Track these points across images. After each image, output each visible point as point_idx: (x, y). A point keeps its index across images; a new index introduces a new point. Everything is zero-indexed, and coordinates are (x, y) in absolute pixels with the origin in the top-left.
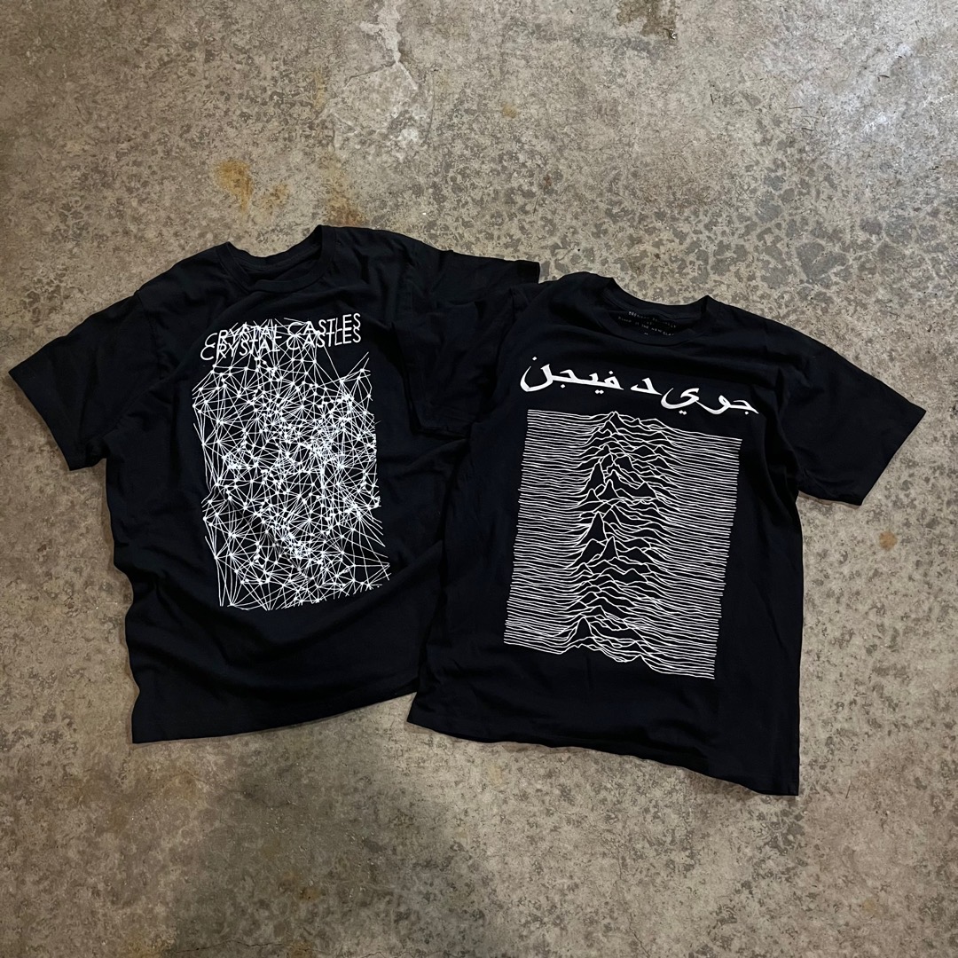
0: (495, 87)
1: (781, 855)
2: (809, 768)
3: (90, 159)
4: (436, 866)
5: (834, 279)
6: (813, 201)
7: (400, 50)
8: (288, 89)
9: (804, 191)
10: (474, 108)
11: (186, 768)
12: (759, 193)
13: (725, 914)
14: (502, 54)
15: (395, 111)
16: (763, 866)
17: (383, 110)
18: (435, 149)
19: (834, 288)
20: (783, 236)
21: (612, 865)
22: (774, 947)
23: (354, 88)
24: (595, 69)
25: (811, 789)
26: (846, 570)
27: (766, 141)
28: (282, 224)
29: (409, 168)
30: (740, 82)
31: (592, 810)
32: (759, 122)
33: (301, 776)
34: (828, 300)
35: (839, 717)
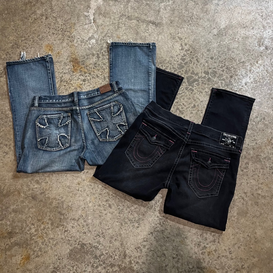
0: (116, 31)
1: (161, 226)
3: (15, 41)
4: (76, 220)
5: (195, 85)
6: (192, 65)
7: (93, 20)
8: (65, 28)
9: (190, 62)
10: (110, 35)
11: (19, 190)
12: (179, 62)
13: (145, 240)
14: (119, 23)
15: (90, 35)
16: (156, 229)
17: (87, 34)
18: (99, 45)
19: (195, 88)
20: (184, 73)
21: (119, 225)
22: (156, 249)
23: (81, 28)
24: (142, 28)
27: (182, 49)
28: (59, 61)
29: (92, 49)
30: (177, 34)
31: (116, 210)
32: (181, 44)
33: (46, 195)
34: (193, 90)
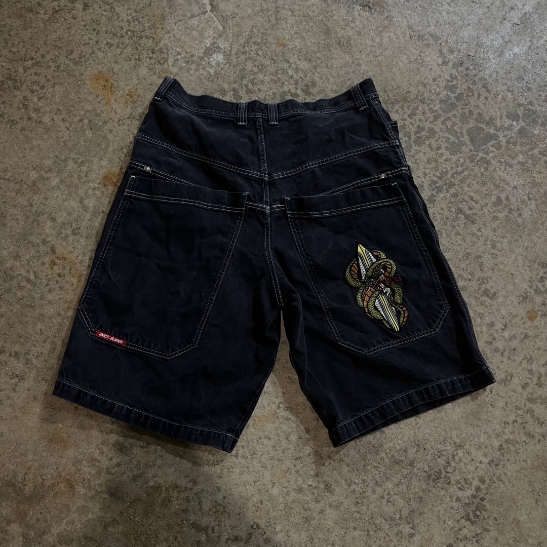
0: (272, 29)
1: (472, 524)
2: (488, 466)
3: (6, 71)
4: (241, 540)
5: (492, 149)
6: (476, 100)
7: (211, 5)
8: (137, 28)
9: (470, 94)
10: (259, 41)
11: (68, 477)
12: (441, 95)
14: (277, 8)
15: (208, 43)
16: (461, 532)
17: (199, 42)
18: (234, 66)
19: (491, 155)
20: (458, 122)
21: (360, 536)
23: (181, 27)
24: (336, 17)
25: (490, 480)
26: (506, 334)
27: (445, 63)
28: (134, 113)
29: (218, 78)
30: (427, 26)
31: (346, 498)
32: (441, 51)
33: (149, 480)
34: (488, 162)
35: (506, 431)
